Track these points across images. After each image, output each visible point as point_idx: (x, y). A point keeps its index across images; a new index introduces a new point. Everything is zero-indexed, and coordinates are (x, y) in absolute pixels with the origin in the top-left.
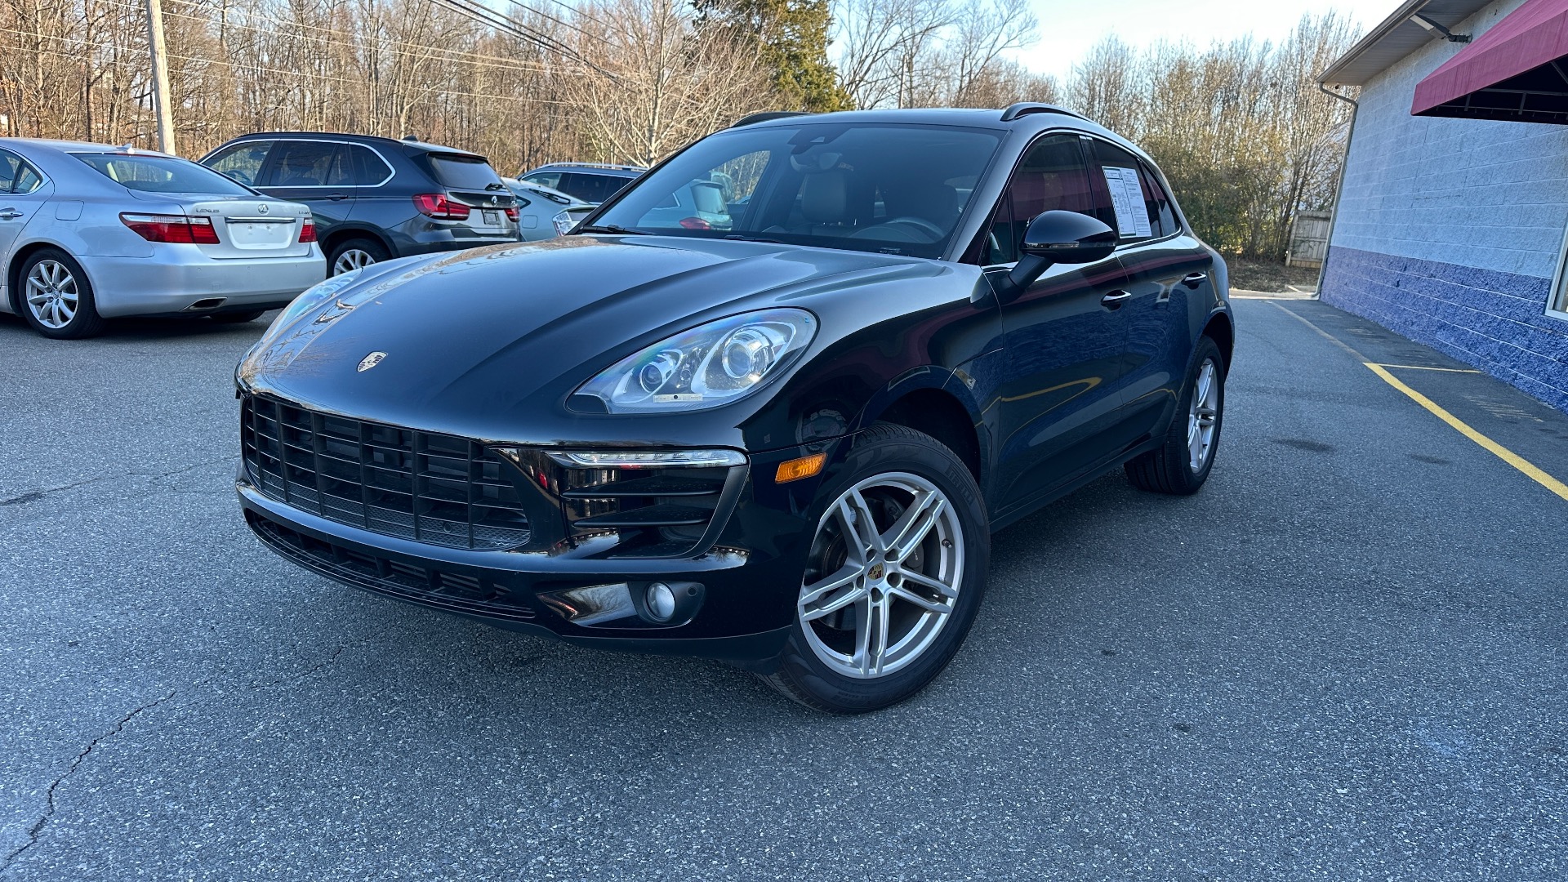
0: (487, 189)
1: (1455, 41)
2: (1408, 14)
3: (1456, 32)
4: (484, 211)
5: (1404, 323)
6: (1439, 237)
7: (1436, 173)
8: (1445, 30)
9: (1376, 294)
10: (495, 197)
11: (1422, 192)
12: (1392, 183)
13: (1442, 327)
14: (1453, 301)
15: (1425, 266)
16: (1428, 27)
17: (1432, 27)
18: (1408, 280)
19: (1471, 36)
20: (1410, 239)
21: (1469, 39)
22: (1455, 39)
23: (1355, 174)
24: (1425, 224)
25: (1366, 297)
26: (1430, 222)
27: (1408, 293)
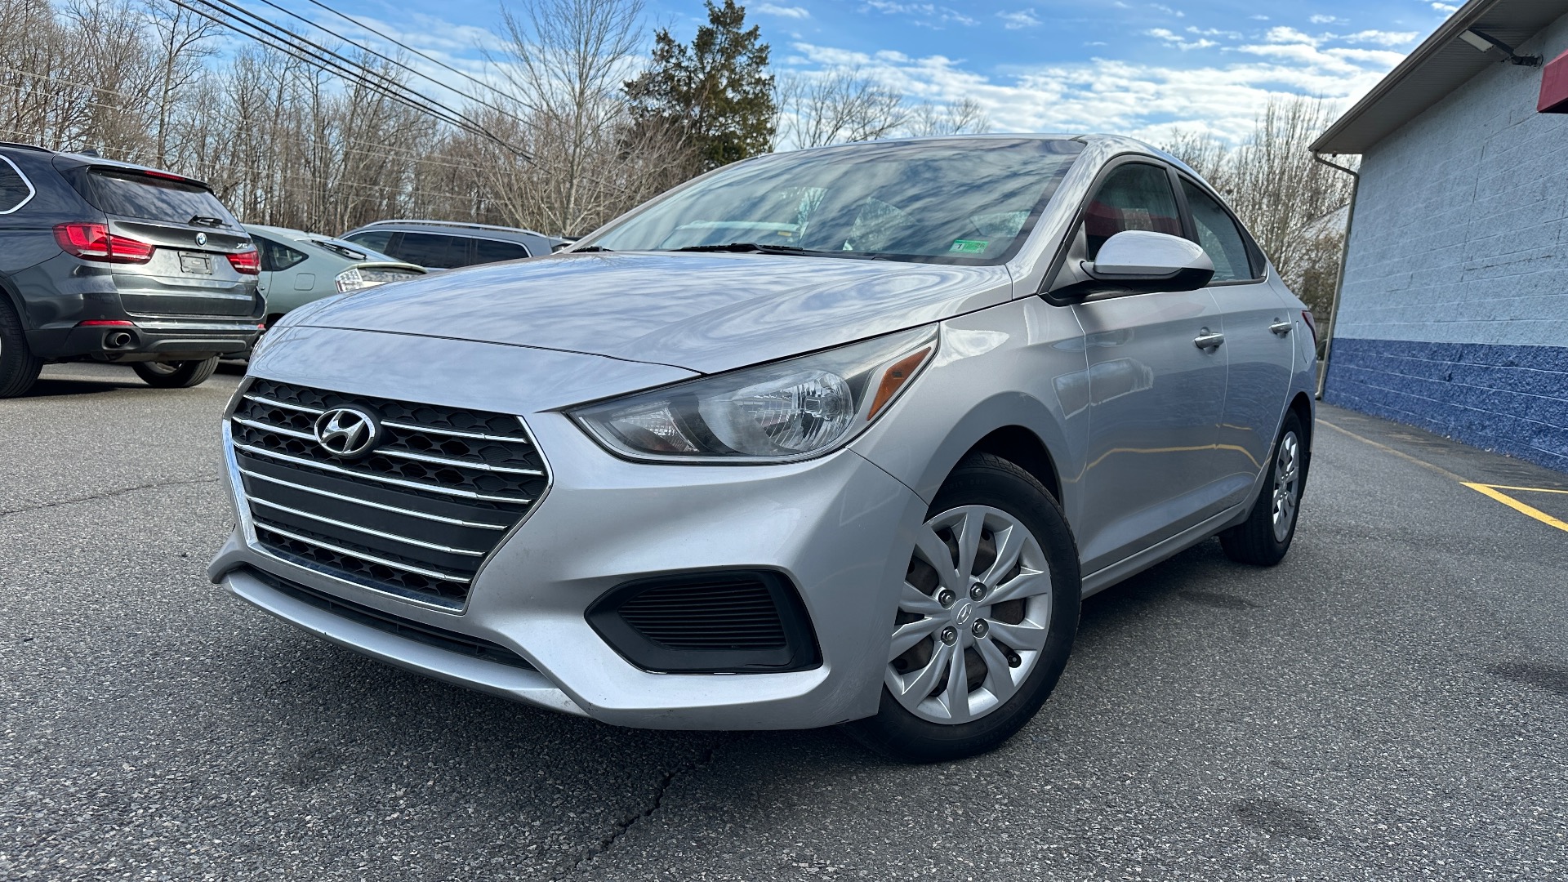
0: (191, 223)
1: (1520, 64)
2: (1456, 32)
3: (1520, 52)
4: (182, 253)
5: (1469, 427)
6: (1518, 313)
7: (1500, 233)
8: (1508, 49)
9: (1413, 393)
10: (200, 235)
11: (1477, 260)
12: (1424, 256)
13: (1541, 431)
14: (1559, 396)
15: (1495, 352)
16: (1484, 45)
17: (1490, 45)
18: (1467, 371)
19: (1542, 58)
20: (1464, 320)
21: (1540, 62)
22: (1520, 61)
23: (1362, 253)
24: (1489, 299)
25: (1398, 396)
26: (1497, 295)
27: (1470, 389)
